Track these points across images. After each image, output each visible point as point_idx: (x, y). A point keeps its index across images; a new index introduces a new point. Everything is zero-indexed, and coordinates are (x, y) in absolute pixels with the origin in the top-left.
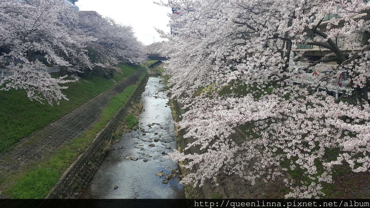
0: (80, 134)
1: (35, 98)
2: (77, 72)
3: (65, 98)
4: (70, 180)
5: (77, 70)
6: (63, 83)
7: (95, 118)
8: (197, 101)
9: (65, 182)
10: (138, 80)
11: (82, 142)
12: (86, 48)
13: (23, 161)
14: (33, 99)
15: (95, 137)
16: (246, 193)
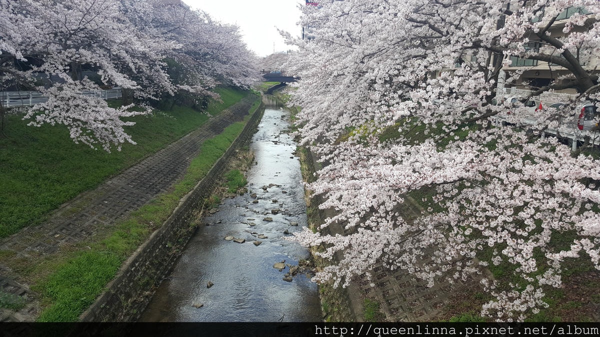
0: (153, 199)
1: (82, 140)
2: (150, 98)
3: (130, 141)
4: (137, 271)
5: (149, 96)
6: (127, 116)
7: (178, 174)
8: (342, 150)
9: (129, 273)
10: (247, 114)
11: (156, 211)
12: (164, 61)
13: (62, 239)
14: (78, 141)
15: (178, 204)
16: (418, 300)
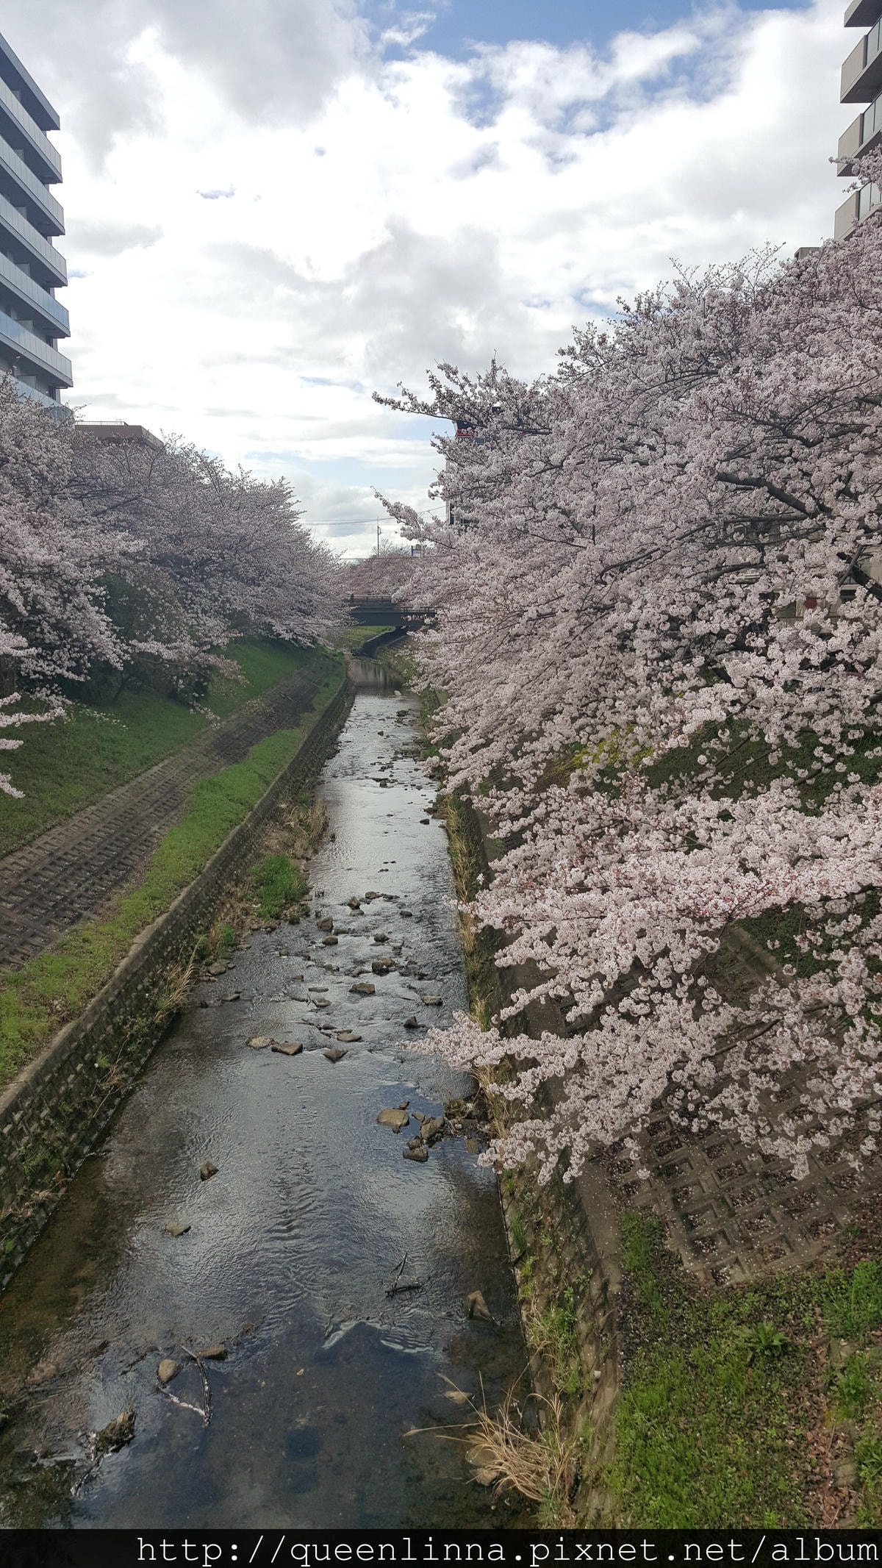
0: (64, 937)
2: (60, 676)
3: (7, 788)
4: (17, 1134)
5: (58, 671)
6: (1, 724)
7: (128, 871)
8: (555, 806)
10: (310, 708)
11: (71, 972)
12: (97, 582)
15: (126, 951)
16: (768, 1212)
